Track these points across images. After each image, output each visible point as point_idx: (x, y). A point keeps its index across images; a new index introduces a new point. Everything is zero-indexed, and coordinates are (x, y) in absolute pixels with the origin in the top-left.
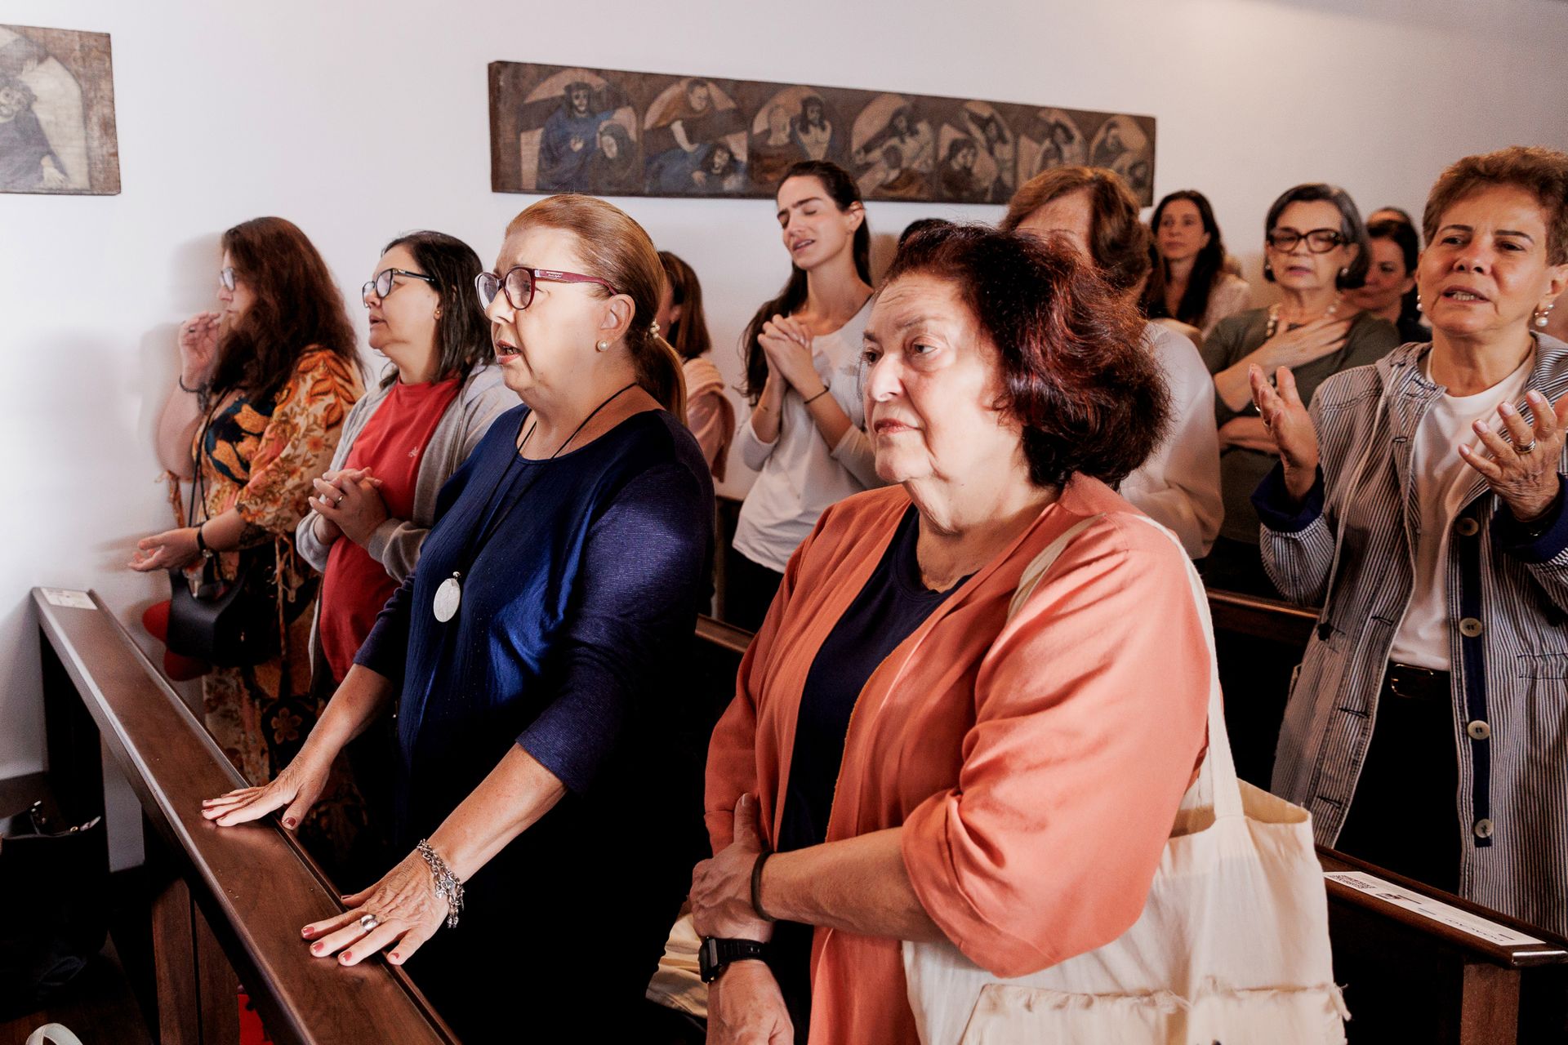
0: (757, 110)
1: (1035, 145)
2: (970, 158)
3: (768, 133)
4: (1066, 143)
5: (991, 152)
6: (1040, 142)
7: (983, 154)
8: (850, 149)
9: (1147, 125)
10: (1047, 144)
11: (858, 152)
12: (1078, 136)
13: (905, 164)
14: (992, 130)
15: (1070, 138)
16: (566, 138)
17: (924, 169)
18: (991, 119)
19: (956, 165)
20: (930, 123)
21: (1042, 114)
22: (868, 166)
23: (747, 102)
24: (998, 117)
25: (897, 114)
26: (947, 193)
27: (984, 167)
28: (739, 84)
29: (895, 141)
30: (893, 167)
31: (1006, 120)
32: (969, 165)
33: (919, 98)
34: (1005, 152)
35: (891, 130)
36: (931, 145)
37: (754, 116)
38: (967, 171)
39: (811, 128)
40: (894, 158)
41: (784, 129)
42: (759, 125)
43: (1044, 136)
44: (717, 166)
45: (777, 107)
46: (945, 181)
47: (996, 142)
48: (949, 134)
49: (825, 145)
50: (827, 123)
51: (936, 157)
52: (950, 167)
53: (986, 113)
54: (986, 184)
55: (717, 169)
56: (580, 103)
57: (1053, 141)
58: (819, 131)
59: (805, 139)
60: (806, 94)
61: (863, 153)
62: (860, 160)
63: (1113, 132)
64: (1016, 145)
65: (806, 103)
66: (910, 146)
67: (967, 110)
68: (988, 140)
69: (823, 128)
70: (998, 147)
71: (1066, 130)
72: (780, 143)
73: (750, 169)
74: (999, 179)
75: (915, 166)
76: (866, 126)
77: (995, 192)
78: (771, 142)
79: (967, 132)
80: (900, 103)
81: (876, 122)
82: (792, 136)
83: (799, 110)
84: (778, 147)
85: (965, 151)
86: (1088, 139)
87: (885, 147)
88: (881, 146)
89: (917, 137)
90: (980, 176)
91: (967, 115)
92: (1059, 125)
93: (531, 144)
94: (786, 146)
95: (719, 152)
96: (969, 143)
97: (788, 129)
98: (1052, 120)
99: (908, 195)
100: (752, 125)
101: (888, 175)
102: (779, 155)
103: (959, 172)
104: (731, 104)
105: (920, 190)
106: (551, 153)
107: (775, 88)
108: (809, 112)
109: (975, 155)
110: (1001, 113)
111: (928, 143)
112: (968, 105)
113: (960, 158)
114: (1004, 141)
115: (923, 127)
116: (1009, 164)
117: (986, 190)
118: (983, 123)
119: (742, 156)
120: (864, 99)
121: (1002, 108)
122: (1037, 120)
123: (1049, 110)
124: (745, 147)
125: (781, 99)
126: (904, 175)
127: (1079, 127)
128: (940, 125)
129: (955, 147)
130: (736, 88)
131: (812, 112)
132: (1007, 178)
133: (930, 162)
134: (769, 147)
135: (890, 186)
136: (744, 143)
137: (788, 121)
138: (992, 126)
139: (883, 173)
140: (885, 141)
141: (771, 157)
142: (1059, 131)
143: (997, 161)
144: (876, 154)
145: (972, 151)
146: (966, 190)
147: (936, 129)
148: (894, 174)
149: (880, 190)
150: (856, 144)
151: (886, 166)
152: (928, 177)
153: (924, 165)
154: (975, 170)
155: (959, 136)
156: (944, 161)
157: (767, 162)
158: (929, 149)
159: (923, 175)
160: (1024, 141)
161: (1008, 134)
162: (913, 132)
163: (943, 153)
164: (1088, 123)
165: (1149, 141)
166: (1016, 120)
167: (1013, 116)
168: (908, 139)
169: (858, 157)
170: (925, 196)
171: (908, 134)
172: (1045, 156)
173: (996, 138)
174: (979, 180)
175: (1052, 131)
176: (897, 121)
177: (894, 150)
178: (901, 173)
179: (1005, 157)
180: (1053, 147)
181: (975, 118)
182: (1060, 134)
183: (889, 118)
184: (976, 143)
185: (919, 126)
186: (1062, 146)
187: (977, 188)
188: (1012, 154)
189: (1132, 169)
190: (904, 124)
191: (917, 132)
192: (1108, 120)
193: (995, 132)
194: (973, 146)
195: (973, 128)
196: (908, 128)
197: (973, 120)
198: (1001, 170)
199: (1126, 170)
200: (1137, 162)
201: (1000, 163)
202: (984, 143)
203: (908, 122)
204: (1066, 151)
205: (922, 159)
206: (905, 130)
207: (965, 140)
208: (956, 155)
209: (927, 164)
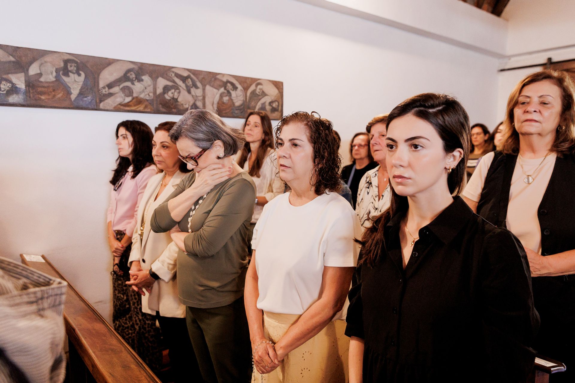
0: (31, 63)
1: (215, 90)
2: (176, 94)
3: (40, 75)
4: (233, 90)
5: (189, 92)
6: (218, 90)
7: (184, 93)
8: (98, 86)
9: (279, 85)
10: (222, 90)
11: (104, 88)
12: (240, 87)
13: (135, 95)
14: (189, 82)
15: (235, 88)
17: (147, 98)
18: (188, 77)
19: (168, 96)
20: (151, 76)
21: (218, 77)
22: (111, 95)
23: (24, 58)
24: (192, 76)
25: (129, 71)
26: (164, 110)
27: (185, 98)
28: (17, 49)
29: (128, 84)
30: (128, 96)
31: (198, 78)
32: (176, 97)
33: (142, 64)
34: (198, 92)
35: (125, 78)
36: (152, 86)
37: (29, 66)
38: (176, 100)
39: (70, 74)
40: (128, 91)
41: (52, 73)
42: (33, 70)
43: (221, 86)
44: (2, 89)
45: (46, 62)
46: (161, 104)
47: (192, 87)
48: (162, 82)
49: (81, 83)
50: (81, 72)
51: (155, 92)
52: (165, 98)
53: (185, 74)
54: (186, 106)
55: (3, 91)
57: (225, 89)
58: (76, 76)
59: (65, 79)
60: (67, 57)
61: (107, 89)
62: (106, 91)
63: (259, 87)
64: (204, 90)
65: (66, 62)
66: (137, 87)
67: (173, 72)
69: (79, 75)
70: (193, 90)
71: (232, 84)
72: (48, 80)
73: (27, 93)
74: (194, 104)
75: (142, 96)
76: (109, 76)
78: (42, 79)
79: (174, 82)
80: (132, 66)
81: (115, 74)
82: (57, 78)
83: (62, 64)
84: (47, 82)
85: (173, 91)
86: (246, 89)
87: (121, 86)
88: (119, 86)
89: (141, 82)
90: (182, 103)
91: (173, 75)
92: (228, 82)
94: (53, 82)
95: (4, 82)
96: (176, 87)
97: (54, 74)
98: (225, 80)
99: (138, 110)
100: (28, 70)
101: (124, 100)
102: (48, 87)
103: (170, 100)
104: (12, 59)
105: (146, 107)
107: (44, 53)
108: (69, 67)
109: (179, 92)
110: (194, 74)
111: (149, 86)
112: (173, 70)
114: (197, 87)
115: (146, 78)
116: (201, 98)
117: (188, 108)
118: (184, 79)
119: (21, 85)
120: (108, 63)
121: (196, 73)
122: (216, 79)
123: (223, 75)
124: (24, 82)
125: (48, 58)
126: (134, 100)
127: (240, 84)
128: (157, 77)
129: (166, 89)
130: (15, 50)
131: (71, 66)
133: (151, 94)
134: (42, 82)
135: (127, 105)
136: (23, 79)
137: (55, 69)
138: (189, 80)
139: (120, 98)
140: (121, 84)
141: (44, 87)
142: (229, 85)
143: (193, 96)
144: (116, 89)
145: (177, 91)
146: (175, 108)
147: (154, 79)
148: (128, 99)
149: (119, 106)
150: (102, 84)
151: (123, 95)
152: (150, 102)
153: (148, 96)
154: (179, 100)
155: (170, 84)
156: (160, 94)
157: (40, 89)
158: (151, 89)
159: (147, 100)
160: (208, 88)
161: (199, 84)
162: (140, 80)
163: (159, 91)
164: (246, 82)
165: (279, 92)
166: (203, 78)
167: (201, 77)
168: (136, 83)
169: (104, 90)
170: (149, 110)
171: (136, 81)
172: (221, 96)
173: (192, 86)
174: (182, 104)
175: (225, 84)
176: (129, 75)
177: (128, 88)
178: (133, 99)
179: (197, 95)
180: (226, 91)
181: (178, 76)
182: (229, 86)
183: (124, 73)
184: (180, 87)
185: (143, 77)
186: (231, 91)
187: (181, 108)
188: (202, 93)
189: (271, 103)
190: (134, 76)
191: (142, 80)
192: (257, 82)
193: (191, 83)
194: (178, 89)
195: (177, 80)
196: (136, 78)
197: (177, 77)
198: (196, 100)
199: (267, 104)
200: (273, 100)
201: (195, 98)
202: (185, 88)
203: (136, 75)
204: (233, 94)
205: (146, 93)
206: (134, 79)
207: (173, 86)
208: (168, 92)
209: (149, 95)
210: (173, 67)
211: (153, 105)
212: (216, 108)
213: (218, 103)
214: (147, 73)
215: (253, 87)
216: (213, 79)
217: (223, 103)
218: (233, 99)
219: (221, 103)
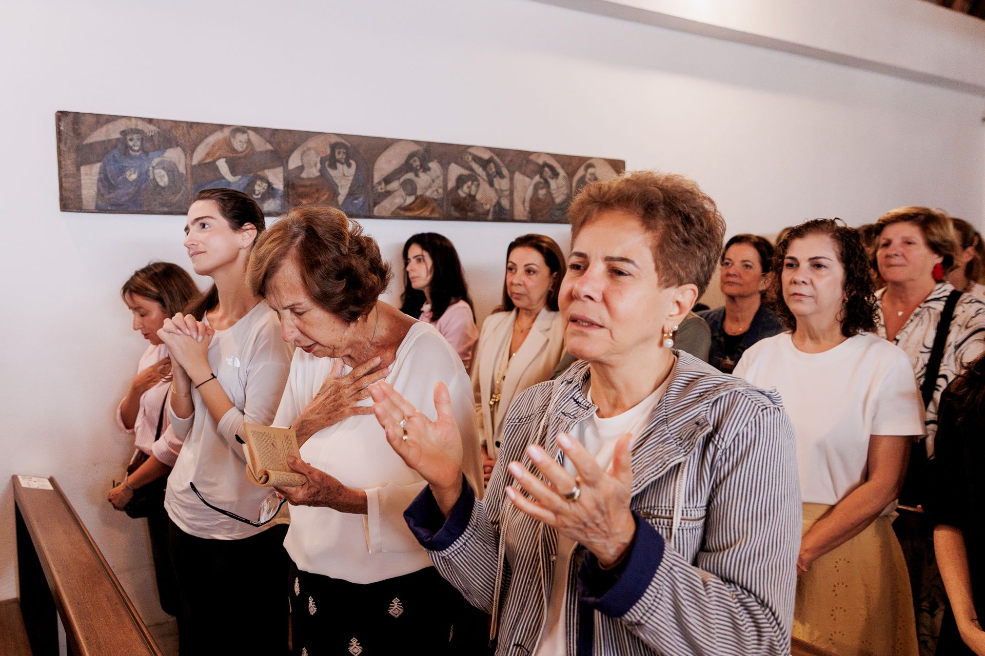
0: (291, 151)
1: (527, 180)
2: (473, 188)
3: (301, 168)
4: (552, 178)
5: (491, 184)
6: (532, 178)
7: (485, 186)
8: (372, 181)
9: (618, 166)
10: (537, 178)
11: (379, 183)
12: (562, 173)
13: (419, 193)
14: (492, 168)
15: (555, 174)
16: (122, 171)
17: (435, 196)
18: (490, 160)
19: (462, 193)
20: (440, 162)
21: (532, 157)
22: (388, 194)
23: (283, 145)
24: (496, 158)
25: (412, 156)
26: (456, 214)
27: (485, 195)
28: (275, 132)
29: (410, 176)
30: (410, 195)
32: (473, 193)
33: (430, 144)
34: (503, 184)
35: (407, 167)
36: (441, 178)
37: (289, 156)
38: (472, 197)
39: (338, 165)
40: (409, 187)
41: (316, 165)
42: (294, 162)
44: (257, 192)
45: (309, 149)
46: (454, 205)
47: (495, 177)
48: (455, 171)
49: (351, 178)
50: (352, 162)
51: (445, 187)
52: (459, 195)
53: (486, 156)
54: (487, 207)
55: (257, 195)
56: (135, 144)
57: (541, 177)
58: (345, 167)
59: (332, 172)
60: (334, 140)
61: (383, 185)
62: (381, 189)
63: (591, 170)
64: (512, 179)
65: (334, 147)
66: (423, 180)
67: (470, 154)
68: (488, 175)
69: (349, 166)
70: (497, 181)
71: (552, 168)
72: (311, 176)
73: (286, 196)
74: (498, 203)
75: (428, 194)
76: (385, 165)
77: (495, 212)
78: (304, 175)
79: (471, 169)
80: (416, 148)
81: (394, 162)
82: (323, 171)
83: (328, 151)
84: (309, 179)
85: (469, 183)
86: (571, 175)
87: (402, 180)
88: (399, 179)
89: (428, 172)
90: (482, 201)
91: (470, 158)
92: (545, 165)
93: (90, 177)
94: (316, 178)
95: (259, 182)
96: (473, 177)
97: (319, 166)
98: (540, 161)
99: (422, 215)
100: (287, 162)
101: (405, 200)
102: (311, 185)
103: (465, 198)
104: (269, 147)
105: (433, 211)
106: (107, 183)
107: (306, 136)
108: (336, 154)
109: (478, 186)
110: (497, 155)
111: (438, 177)
112: (470, 150)
113: (465, 188)
114: (502, 176)
115: (434, 165)
116: (507, 193)
117: (489, 210)
118: (484, 164)
119: (279, 185)
120: (384, 144)
121: (500, 152)
122: (528, 161)
123: (539, 154)
124: (282, 180)
125: (311, 143)
126: (418, 201)
127: (563, 167)
128: (449, 164)
129: (461, 180)
130: (272, 135)
131: (339, 153)
132: (505, 203)
133: (440, 191)
134: (303, 179)
135: (408, 208)
136: (281, 176)
137: (319, 159)
138: (492, 165)
139: (400, 199)
140: (402, 176)
141: (305, 186)
142: (547, 169)
143: (496, 190)
144: (395, 185)
145: (476, 183)
147: (445, 166)
148: (410, 200)
149: (398, 210)
150: (377, 177)
151: (403, 193)
152: (439, 202)
153: (435, 193)
154: (478, 197)
155: (465, 172)
156: (452, 190)
157: (301, 190)
158: (439, 182)
159: (435, 200)
160: (518, 176)
161: (505, 171)
162: (426, 169)
163: (451, 184)
164: (570, 164)
166: (511, 161)
167: (508, 159)
168: (421, 174)
169: (379, 187)
170: (437, 215)
171: (421, 170)
172: (536, 188)
173: (495, 174)
174: (482, 204)
175: (541, 169)
176: (412, 161)
177: (410, 181)
178: (416, 198)
179: (503, 188)
180: (542, 181)
181: (477, 159)
182: (547, 172)
183: (405, 158)
184: (479, 178)
185: (431, 165)
186: (550, 180)
187: (480, 210)
188: (508, 185)
190: (418, 163)
191: (429, 169)
192: (584, 162)
193: (494, 170)
194: (476, 180)
195: (476, 166)
196: (421, 166)
197: (475, 161)
198: (500, 197)
201: (499, 192)
202: (485, 178)
203: (421, 162)
204: (553, 184)
205: (434, 189)
206: (418, 168)
207: (469, 175)
208: (462, 186)
209: (438, 192)
211: (443, 206)
212: (528, 209)
213: (531, 200)
214: (436, 158)
215: (581, 172)
216: (525, 162)
217: (539, 200)
218: (553, 192)
219: (535, 200)
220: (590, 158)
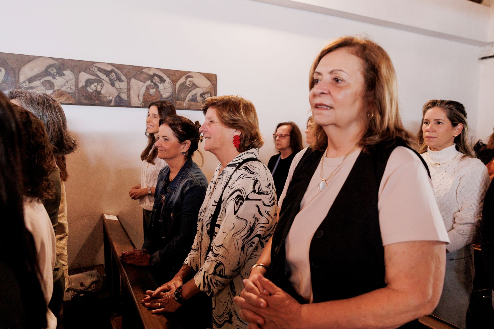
2: (99, 87)
4: (160, 83)
5: (113, 85)
10: (149, 82)
11: (24, 82)
12: (168, 80)
13: (56, 88)
14: (113, 76)
15: (163, 81)
17: (69, 90)
18: (112, 71)
20: (72, 71)
21: (144, 70)
24: (116, 70)
25: (50, 66)
27: (108, 91)
29: (49, 78)
30: (49, 89)
31: (122, 72)
32: (99, 90)
33: (64, 60)
34: (123, 85)
35: (46, 72)
36: (74, 80)
38: (99, 93)
40: (49, 85)
43: (147, 79)
46: (83, 96)
47: (116, 81)
48: (84, 77)
49: (2, 78)
50: (2, 68)
51: (77, 85)
52: (87, 90)
53: (109, 68)
54: (111, 98)
57: (152, 82)
61: (27, 83)
63: (189, 79)
64: (129, 83)
66: (59, 82)
67: (96, 67)
68: (110, 80)
69: (0, 71)
70: (117, 84)
71: (159, 77)
74: (119, 96)
75: (63, 89)
76: (29, 71)
77: (116, 101)
79: (97, 76)
80: (53, 62)
81: (35, 70)
85: (96, 84)
86: (174, 82)
87: (42, 80)
88: (40, 80)
89: (63, 77)
91: (96, 69)
92: (155, 75)
96: (99, 81)
98: (151, 73)
103: (92, 93)
105: (68, 98)
109: (103, 86)
110: (118, 68)
111: (71, 80)
112: (96, 65)
113: (92, 86)
114: (121, 81)
115: (68, 73)
116: (126, 90)
117: (111, 100)
118: (107, 73)
120: (28, 59)
121: (120, 67)
122: (142, 73)
123: (150, 69)
126: (56, 93)
127: (168, 77)
128: (80, 72)
129: (89, 82)
132: (124, 96)
133: (73, 88)
138: (113, 73)
140: (42, 78)
143: (117, 89)
144: (36, 83)
145: (100, 84)
146: (98, 100)
148: (49, 92)
151: (43, 88)
152: (72, 95)
153: (69, 89)
154: (102, 92)
155: (92, 77)
156: (82, 87)
158: (73, 82)
159: (69, 93)
160: (133, 81)
161: (123, 78)
162: (62, 75)
163: (82, 84)
164: (175, 75)
165: (212, 84)
166: (128, 72)
167: (125, 71)
168: (57, 77)
169: (24, 84)
170: (71, 102)
171: (58, 75)
172: (148, 88)
173: (116, 79)
174: (106, 96)
175: (151, 77)
176: (50, 70)
177: (49, 82)
178: (54, 92)
179: (122, 87)
180: (152, 84)
181: (100, 70)
182: (156, 79)
183: (45, 68)
184: (103, 81)
185: (65, 72)
186: (158, 84)
187: (105, 100)
188: (126, 86)
189: (202, 95)
190: (55, 71)
191: (64, 75)
192: (187, 74)
193: (115, 77)
194: (101, 82)
195: (100, 74)
196: (57, 73)
197: (100, 71)
198: (120, 93)
199: (198, 95)
200: (206, 92)
201: (120, 90)
202: (108, 81)
203: (57, 70)
204: (161, 86)
205: (68, 86)
206: (55, 74)
207: (96, 79)
208: (90, 86)
209: (71, 89)
210: (96, 62)
211: (75, 97)
212: (141, 100)
213: (144, 95)
214: (69, 68)
215: (182, 80)
216: (139, 73)
217: (150, 95)
218: (160, 91)
219: (147, 95)
220: (190, 72)
